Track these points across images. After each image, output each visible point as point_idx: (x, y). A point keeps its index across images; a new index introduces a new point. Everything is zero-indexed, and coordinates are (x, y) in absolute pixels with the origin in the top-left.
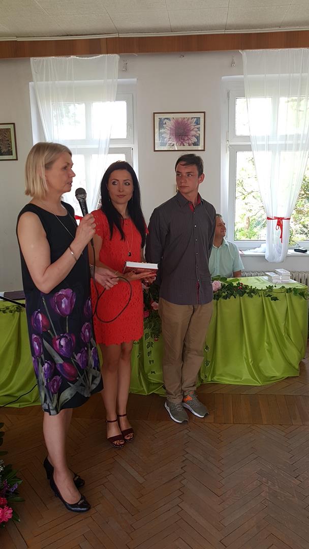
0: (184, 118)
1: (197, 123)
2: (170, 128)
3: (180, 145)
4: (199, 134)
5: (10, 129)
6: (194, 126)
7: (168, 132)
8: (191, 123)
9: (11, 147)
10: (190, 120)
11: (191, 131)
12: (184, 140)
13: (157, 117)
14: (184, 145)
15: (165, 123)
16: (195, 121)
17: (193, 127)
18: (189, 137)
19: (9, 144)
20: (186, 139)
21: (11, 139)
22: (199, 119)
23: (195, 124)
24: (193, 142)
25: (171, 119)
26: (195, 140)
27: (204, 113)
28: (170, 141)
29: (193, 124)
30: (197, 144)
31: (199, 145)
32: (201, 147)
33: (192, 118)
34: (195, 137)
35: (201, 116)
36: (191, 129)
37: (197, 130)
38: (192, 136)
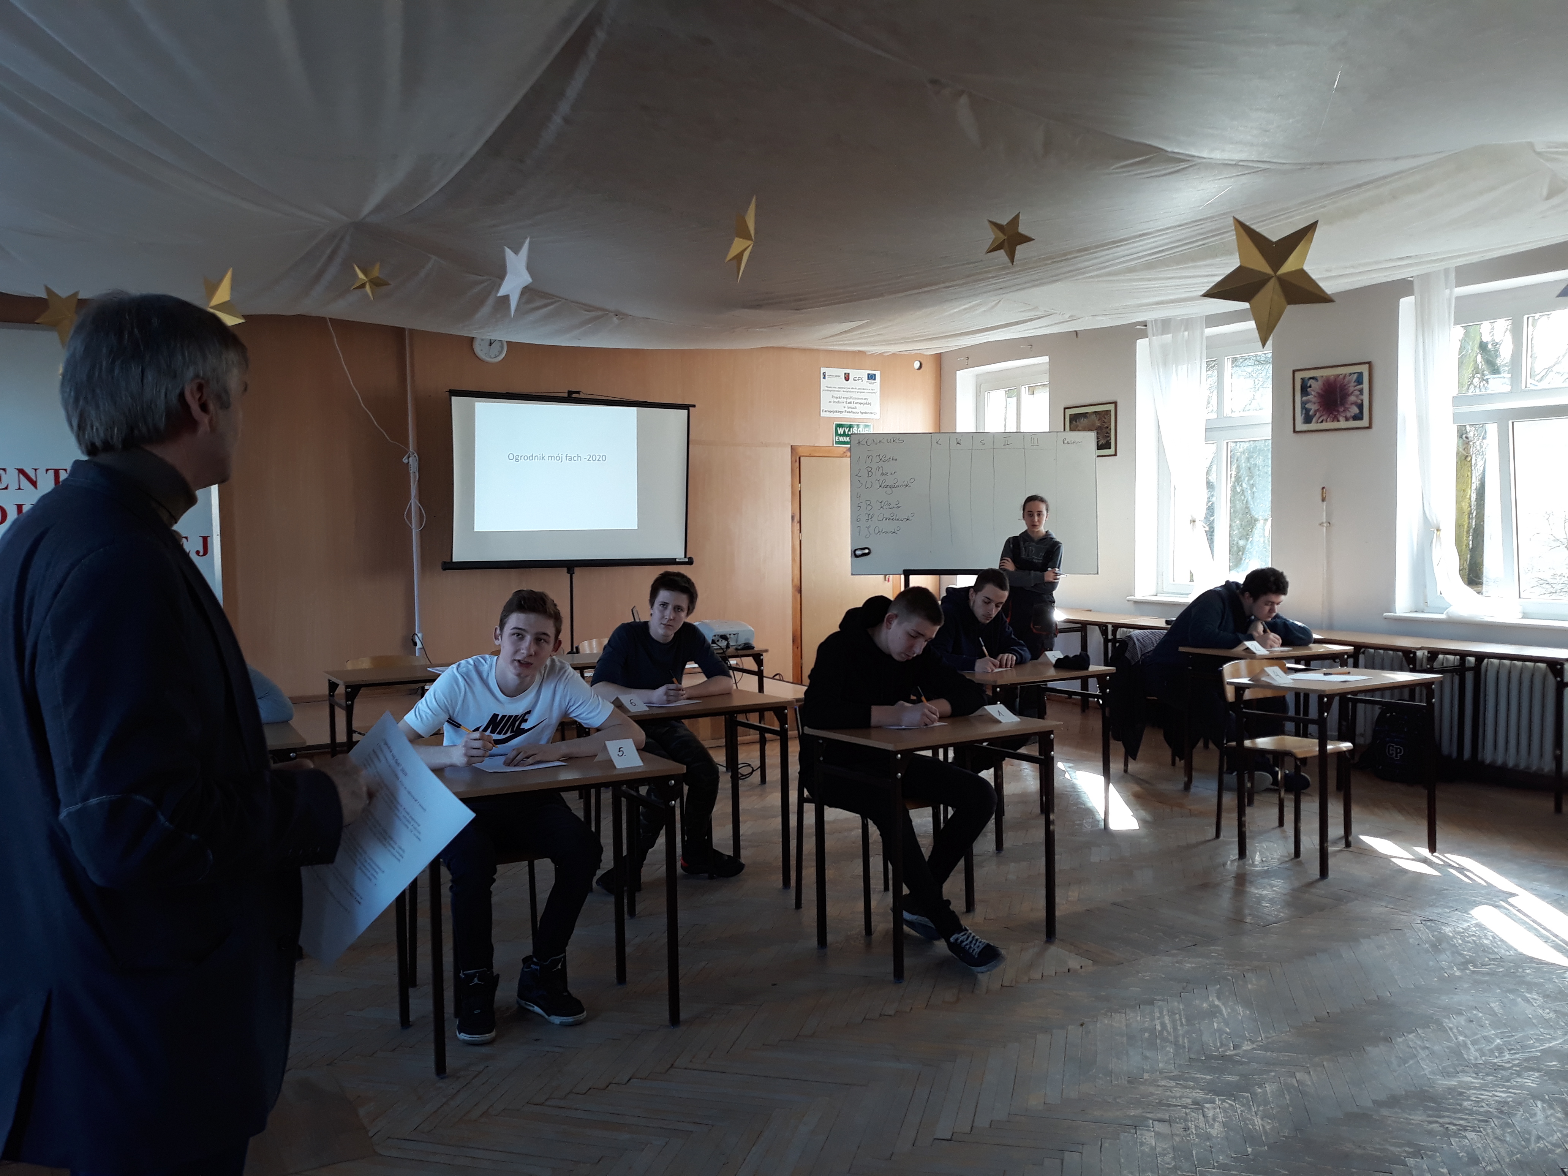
0: (1338, 376)
1: (1359, 381)
2: (1318, 393)
4: (1362, 401)
5: (1110, 410)
7: (1314, 400)
8: (1349, 382)
9: (1109, 437)
10: (1347, 379)
11: (1349, 395)
12: (1338, 411)
13: (1299, 376)
14: (1338, 421)
15: (1310, 386)
17: (1351, 389)
18: (1347, 406)
19: (1107, 433)
20: (1341, 409)
21: (1110, 425)
22: (1360, 375)
23: (1355, 384)
24: (1353, 415)
25: (1318, 379)
26: (1355, 410)
27: (1369, 363)
28: (1318, 415)
29: (1353, 384)
30: (1358, 417)
31: (1361, 419)
32: (1365, 422)
33: (1351, 374)
34: (1356, 405)
35: (1364, 369)
36: (1350, 392)
37: (1359, 393)
38: (1352, 404)
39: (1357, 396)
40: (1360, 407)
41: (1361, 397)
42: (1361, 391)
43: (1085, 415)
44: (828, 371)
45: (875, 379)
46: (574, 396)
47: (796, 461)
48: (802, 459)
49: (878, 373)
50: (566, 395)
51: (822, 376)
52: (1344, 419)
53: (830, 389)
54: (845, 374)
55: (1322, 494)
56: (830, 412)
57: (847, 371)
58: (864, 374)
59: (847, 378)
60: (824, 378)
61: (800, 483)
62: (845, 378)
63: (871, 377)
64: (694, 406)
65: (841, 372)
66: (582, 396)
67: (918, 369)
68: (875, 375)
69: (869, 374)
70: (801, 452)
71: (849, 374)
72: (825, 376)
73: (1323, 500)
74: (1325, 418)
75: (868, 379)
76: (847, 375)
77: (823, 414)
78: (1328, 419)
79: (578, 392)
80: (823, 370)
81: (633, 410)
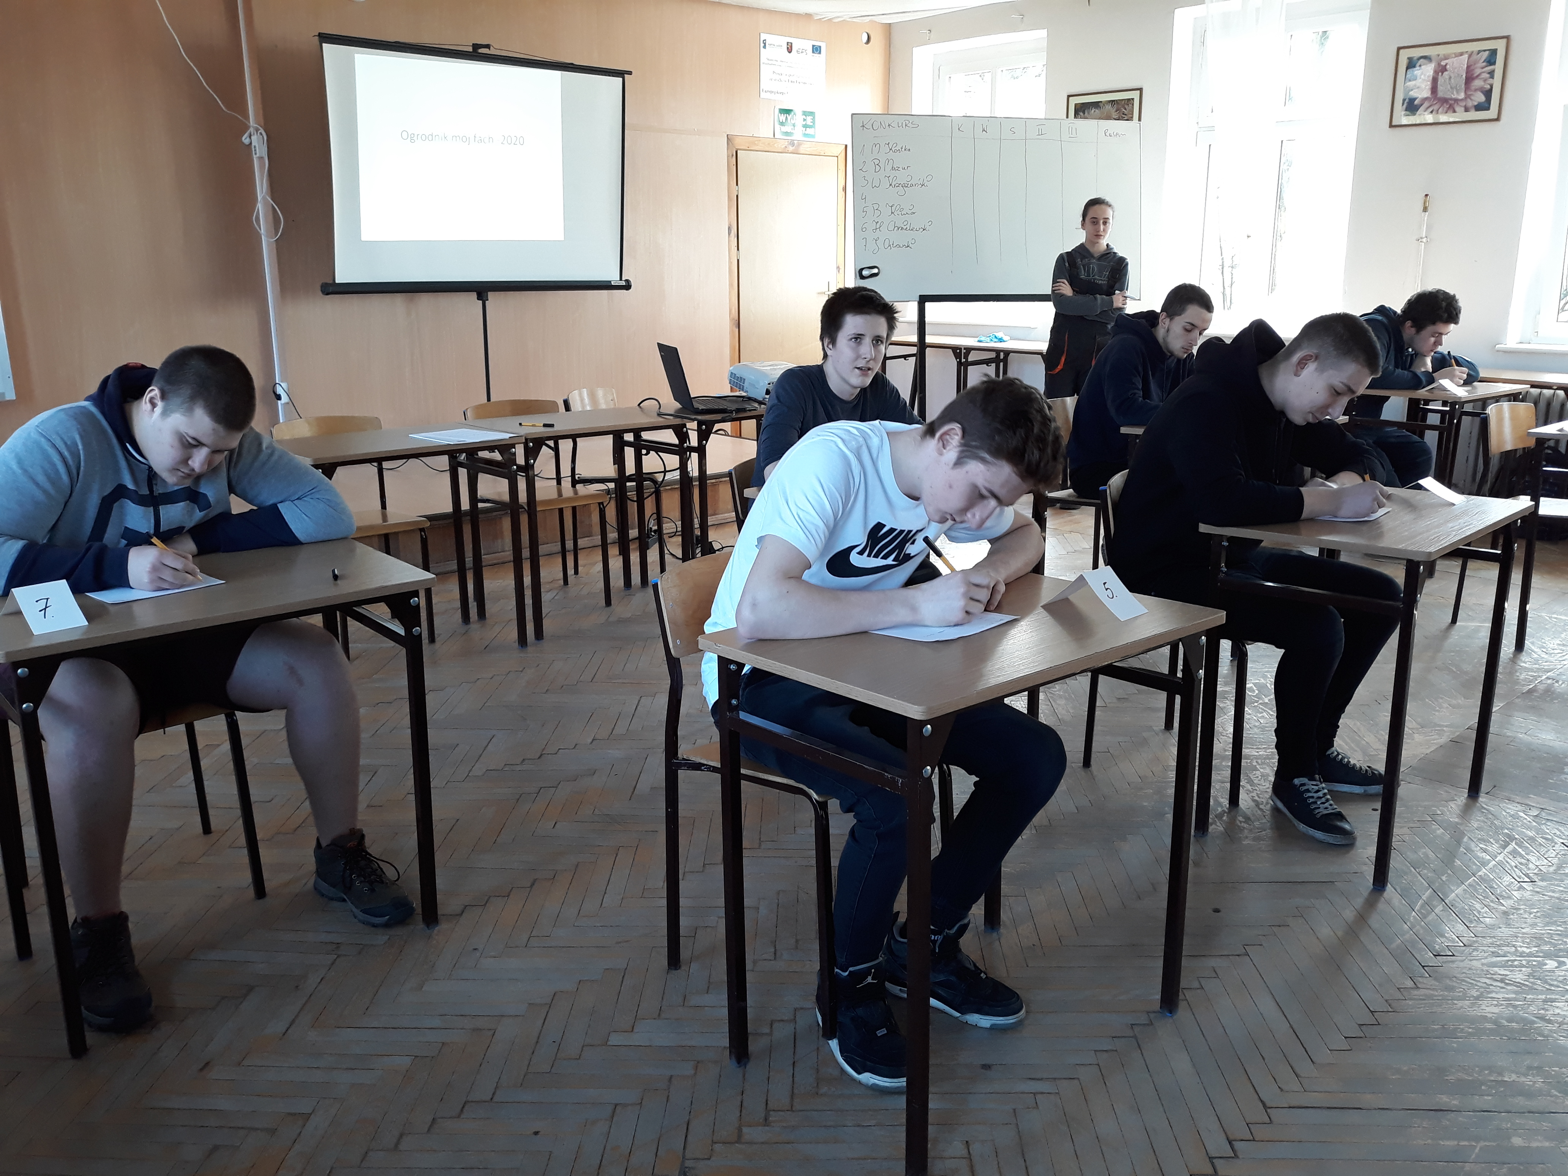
1: (1490, 61)
4: (1492, 86)
5: (1133, 99)
6: (1483, 68)
8: (1476, 62)
10: (1474, 57)
11: (1473, 79)
13: (1405, 55)
14: (1454, 111)
16: (1485, 57)
22: (1494, 52)
23: (1485, 64)
24: (1476, 104)
25: (1433, 58)
26: (1480, 98)
27: (1507, 38)
28: (1426, 104)
29: (1481, 64)
30: (1483, 107)
31: (1488, 109)
32: (1492, 113)
33: (1479, 52)
34: (1482, 92)
35: (1500, 46)
36: (1475, 75)
37: (1488, 76)
38: (1476, 90)
39: (1485, 80)
40: (1488, 94)
41: (1490, 81)
42: (1492, 74)
43: (1096, 105)
44: (770, 38)
45: (820, 53)
46: (481, 51)
47: (733, 155)
48: (738, 151)
49: (823, 46)
50: (470, 49)
51: (762, 45)
52: (1463, 109)
53: (770, 62)
54: (788, 43)
55: (1425, 203)
56: (771, 92)
57: (790, 40)
58: (808, 45)
59: (790, 50)
60: (765, 47)
61: (737, 185)
62: (788, 48)
63: (816, 50)
64: (630, 73)
65: (783, 41)
66: (492, 51)
67: (865, 43)
68: (820, 47)
69: (813, 46)
70: (739, 143)
71: (791, 43)
72: (765, 44)
73: (1425, 209)
74: (1436, 107)
75: (813, 52)
76: (790, 45)
77: (763, 95)
78: (1440, 110)
79: (488, 46)
80: (763, 36)
81: (557, 74)
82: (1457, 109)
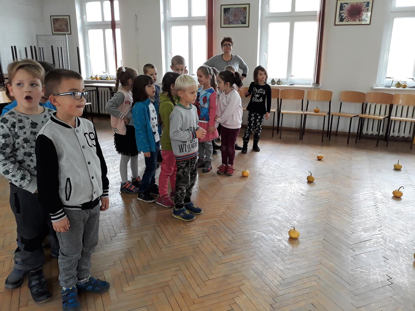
3: (353, 21)
6: (365, 8)
16: (365, 5)
82: (356, 20)
